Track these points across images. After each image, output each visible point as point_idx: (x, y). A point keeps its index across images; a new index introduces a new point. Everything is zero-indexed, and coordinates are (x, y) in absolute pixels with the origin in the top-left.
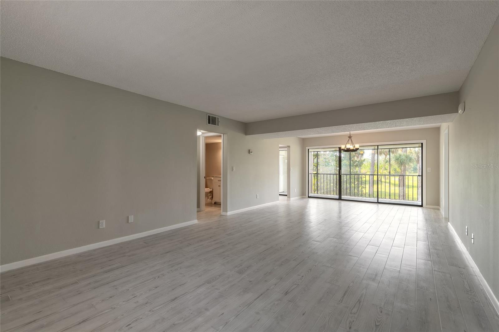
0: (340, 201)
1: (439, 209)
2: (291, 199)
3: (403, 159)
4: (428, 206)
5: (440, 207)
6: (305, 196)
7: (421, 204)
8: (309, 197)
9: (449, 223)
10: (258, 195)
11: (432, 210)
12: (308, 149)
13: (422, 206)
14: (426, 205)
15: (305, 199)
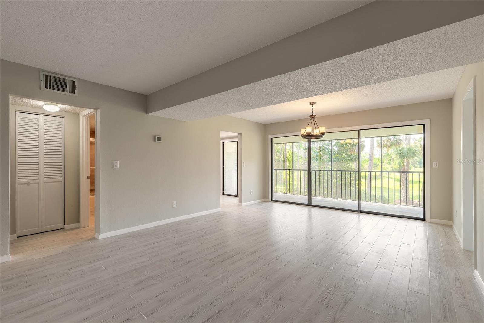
0: (310, 208)
1: (451, 226)
2: (243, 204)
3: (405, 152)
4: (434, 220)
5: (453, 222)
6: (267, 199)
7: (422, 217)
8: (272, 200)
9: (475, 271)
10: (175, 202)
11: (440, 228)
12: (271, 139)
13: (424, 219)
14: (431, 218)
15: (266, 204)
